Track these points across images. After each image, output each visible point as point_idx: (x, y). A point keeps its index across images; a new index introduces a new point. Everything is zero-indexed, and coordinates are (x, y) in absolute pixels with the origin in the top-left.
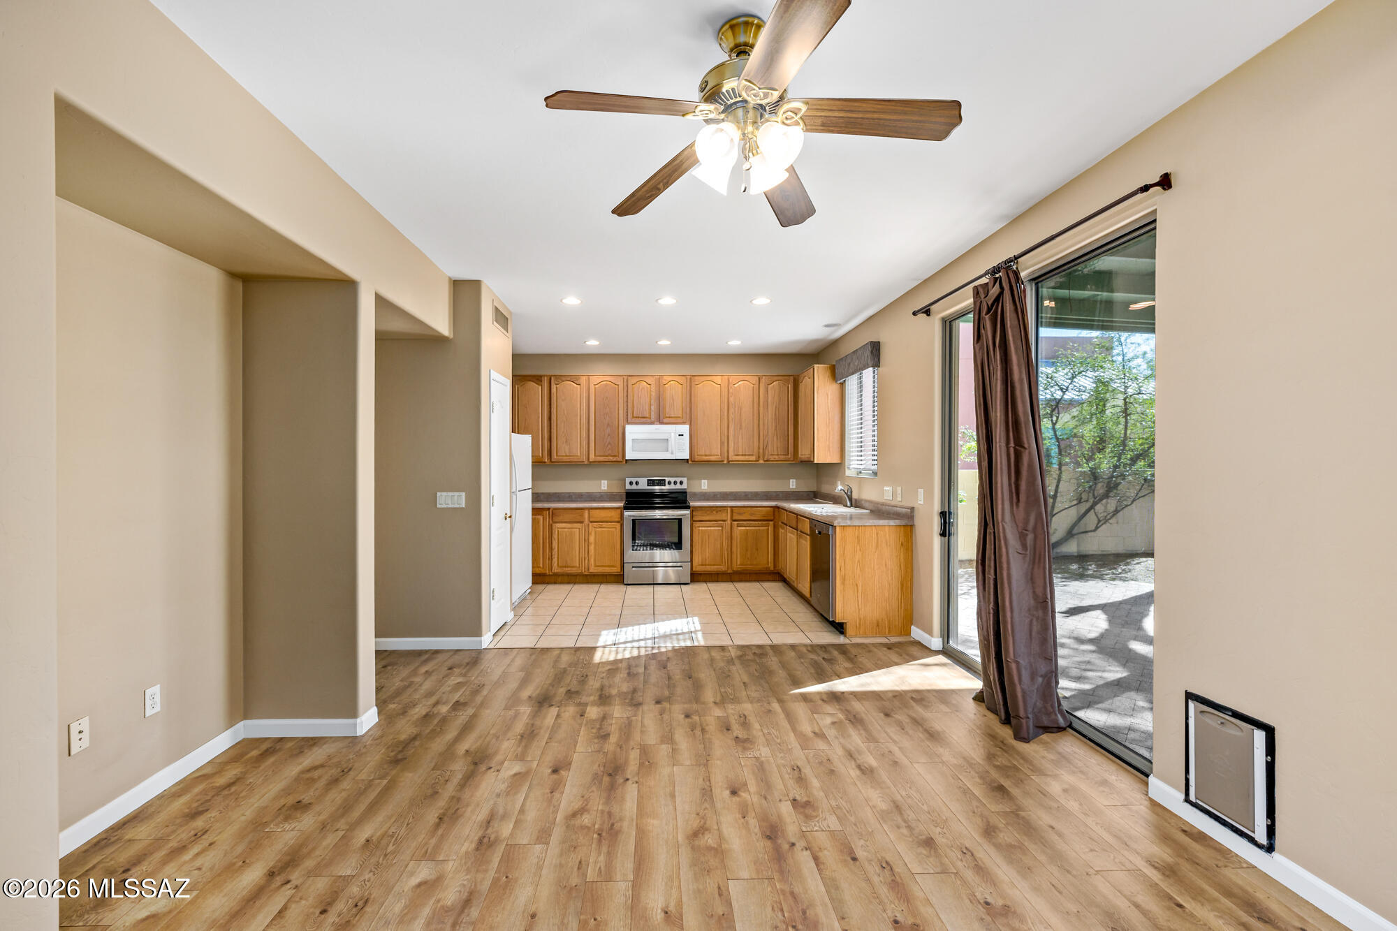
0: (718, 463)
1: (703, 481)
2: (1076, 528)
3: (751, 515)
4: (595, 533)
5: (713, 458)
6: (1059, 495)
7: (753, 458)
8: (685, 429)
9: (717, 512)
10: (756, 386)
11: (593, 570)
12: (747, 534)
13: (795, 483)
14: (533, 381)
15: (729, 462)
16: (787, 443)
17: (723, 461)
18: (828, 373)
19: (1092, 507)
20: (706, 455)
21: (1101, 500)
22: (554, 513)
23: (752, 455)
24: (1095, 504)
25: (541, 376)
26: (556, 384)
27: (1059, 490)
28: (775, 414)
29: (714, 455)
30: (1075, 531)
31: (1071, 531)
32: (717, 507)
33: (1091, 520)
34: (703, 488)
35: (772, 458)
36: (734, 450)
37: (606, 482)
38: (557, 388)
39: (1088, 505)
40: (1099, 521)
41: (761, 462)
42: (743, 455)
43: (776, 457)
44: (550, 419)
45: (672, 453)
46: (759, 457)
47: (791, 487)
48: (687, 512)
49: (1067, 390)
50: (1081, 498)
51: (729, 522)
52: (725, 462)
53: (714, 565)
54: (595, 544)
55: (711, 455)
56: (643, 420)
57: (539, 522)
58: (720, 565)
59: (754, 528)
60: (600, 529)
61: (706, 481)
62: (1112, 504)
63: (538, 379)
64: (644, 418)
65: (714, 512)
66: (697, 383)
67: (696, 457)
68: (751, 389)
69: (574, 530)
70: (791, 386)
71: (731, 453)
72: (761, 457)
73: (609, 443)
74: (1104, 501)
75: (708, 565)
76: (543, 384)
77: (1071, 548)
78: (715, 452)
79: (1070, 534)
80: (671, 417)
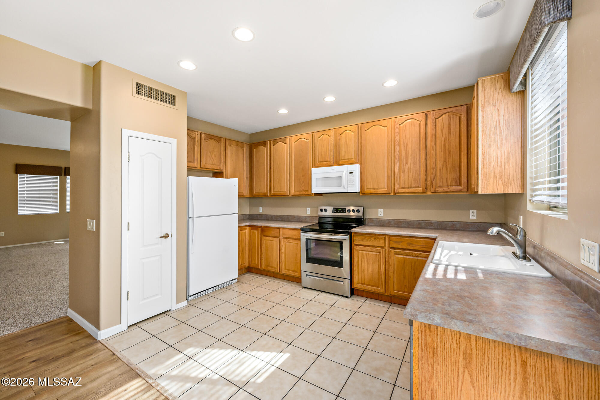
0: (386, 195)
1: (379, 210)
3: (409, 244)
4: (285, 246)
5: (380, 191)
7: (420, 190)
8: (356, 168)
9: (375, 239)
10: (423, 123)
11: (283, 271)
12: (404, 262)
13: (475, 214)
14: (262, 145)
15: (395, 194)
16: (458, 174)
17: (390, 193)
18: (500, 83)
20: (374, 189)
22: (264, 230)
23: (418, 187)
25: (266, 142)
26: (274, 146)
28: (445, 145)
29: (381, 188)
32: (375, 234)
34: (379, 215)
35: (440, 189)
36: (400, 183)
37: (309, 209)
38: (274, 147)
41: (429, 193)
42: (409, 187)
43: (445, 188)
44: (270, 168)
45: (344, 188)
46: (426, 188)
47: (471, 217)
48: (347, 237)
51: (387, 248)
52: (392, 194)
53: (372, 286)
54: (285, 253)
55: (377, 189)
56: (326, 164)
57: (255, 235)
58: (378, 287)
59: (412, 257)
60: (288, 243)
61: (382, 210)
63: (264, 144)
64: (326, 161)
65: (373, 239)
66: (366, 129)
67: (366, 190)
68: (418, 125)
69: (273, 242)
70: (463, 117)
71: (397, 185)
72: (429, 188)
73: (303, 182)
75: (367, 285)
76: (267, 146)
78: (383, 187)
80: (346, 159)
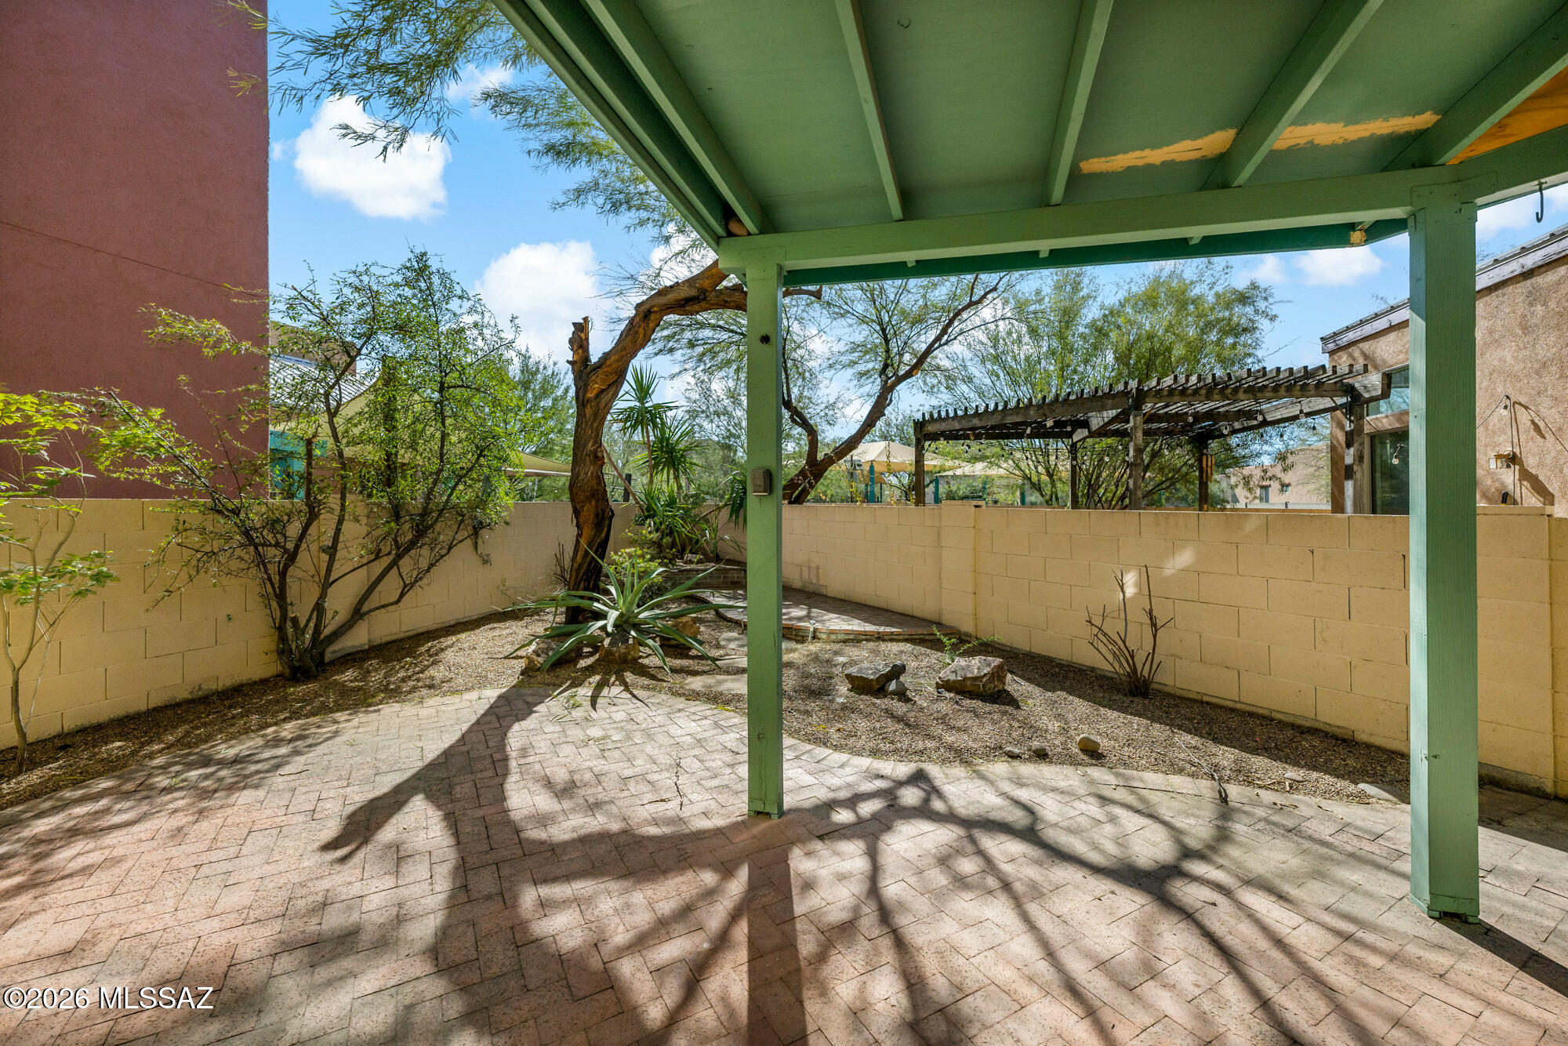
2: (366, 604)
6: (340, 546)
19: (394, 564)
21: (407, 550)
24: (399, 557)
27: (341, 538)
30: (365, 608)
31: (359, 609)
33: (390, 587)
39: (385, 562)
40: (405, 586)
49: (359, 353)
50: (380, 550)
62: (424, 555)
74: (413, 552)
77: (359, 638)
79: (358, 614)
